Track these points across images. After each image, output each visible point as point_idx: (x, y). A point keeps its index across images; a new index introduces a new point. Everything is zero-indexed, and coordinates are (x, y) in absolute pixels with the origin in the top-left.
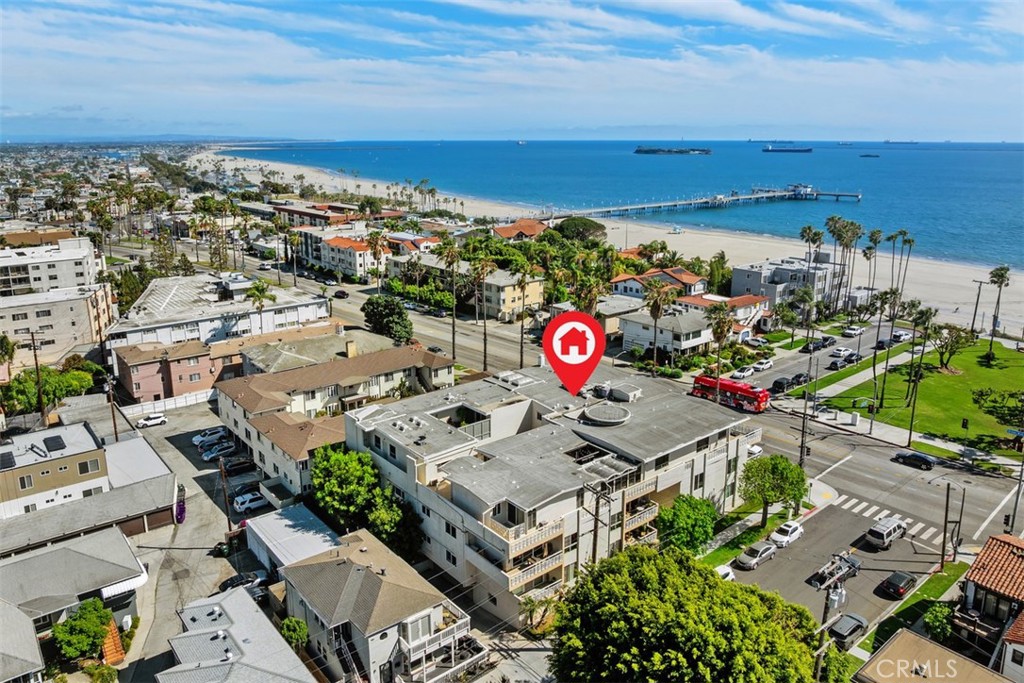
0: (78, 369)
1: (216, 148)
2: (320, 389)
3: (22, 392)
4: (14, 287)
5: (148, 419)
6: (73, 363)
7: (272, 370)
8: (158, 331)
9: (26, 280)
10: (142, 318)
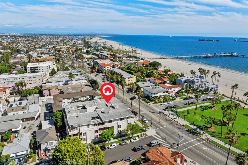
0: (36, 89)
1: (100, 36)
2: (71, 98)
3: (24, 93)
4: (35, 71)
5: (44, 100)
6: (36, 88)
7: (65, 93)
8: (52, 83)
9: (38, 69)
10: (50, 80)
